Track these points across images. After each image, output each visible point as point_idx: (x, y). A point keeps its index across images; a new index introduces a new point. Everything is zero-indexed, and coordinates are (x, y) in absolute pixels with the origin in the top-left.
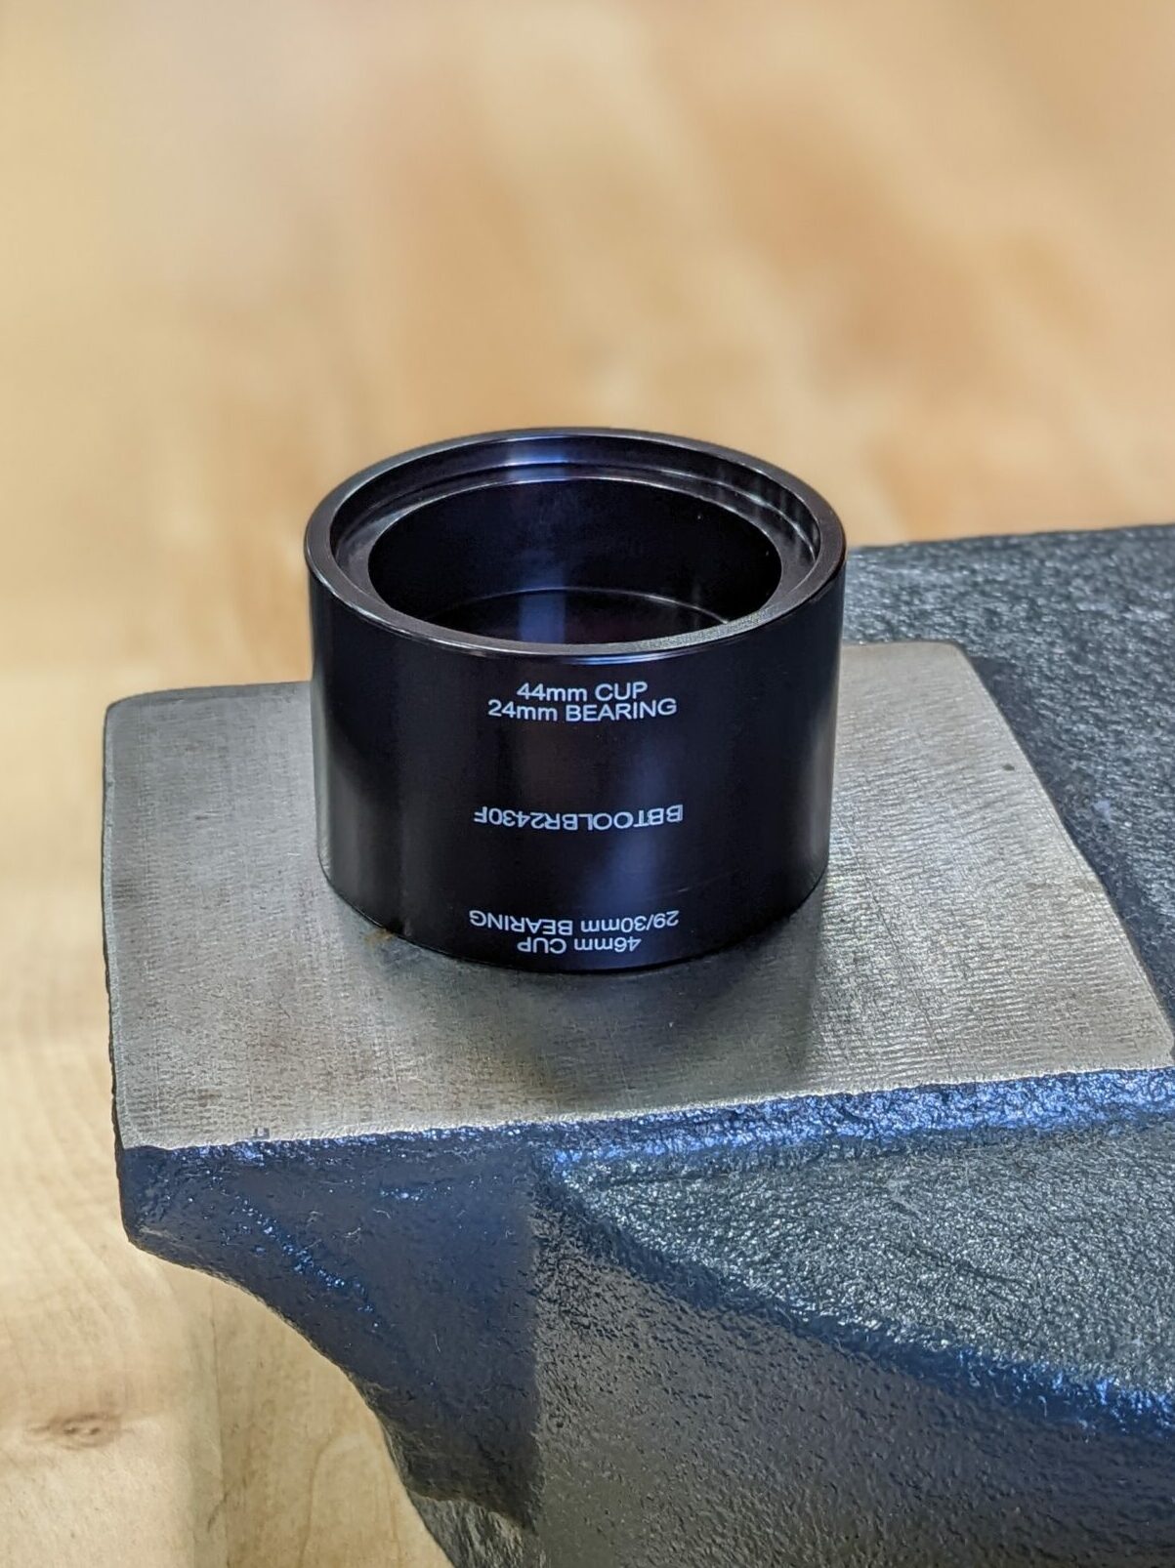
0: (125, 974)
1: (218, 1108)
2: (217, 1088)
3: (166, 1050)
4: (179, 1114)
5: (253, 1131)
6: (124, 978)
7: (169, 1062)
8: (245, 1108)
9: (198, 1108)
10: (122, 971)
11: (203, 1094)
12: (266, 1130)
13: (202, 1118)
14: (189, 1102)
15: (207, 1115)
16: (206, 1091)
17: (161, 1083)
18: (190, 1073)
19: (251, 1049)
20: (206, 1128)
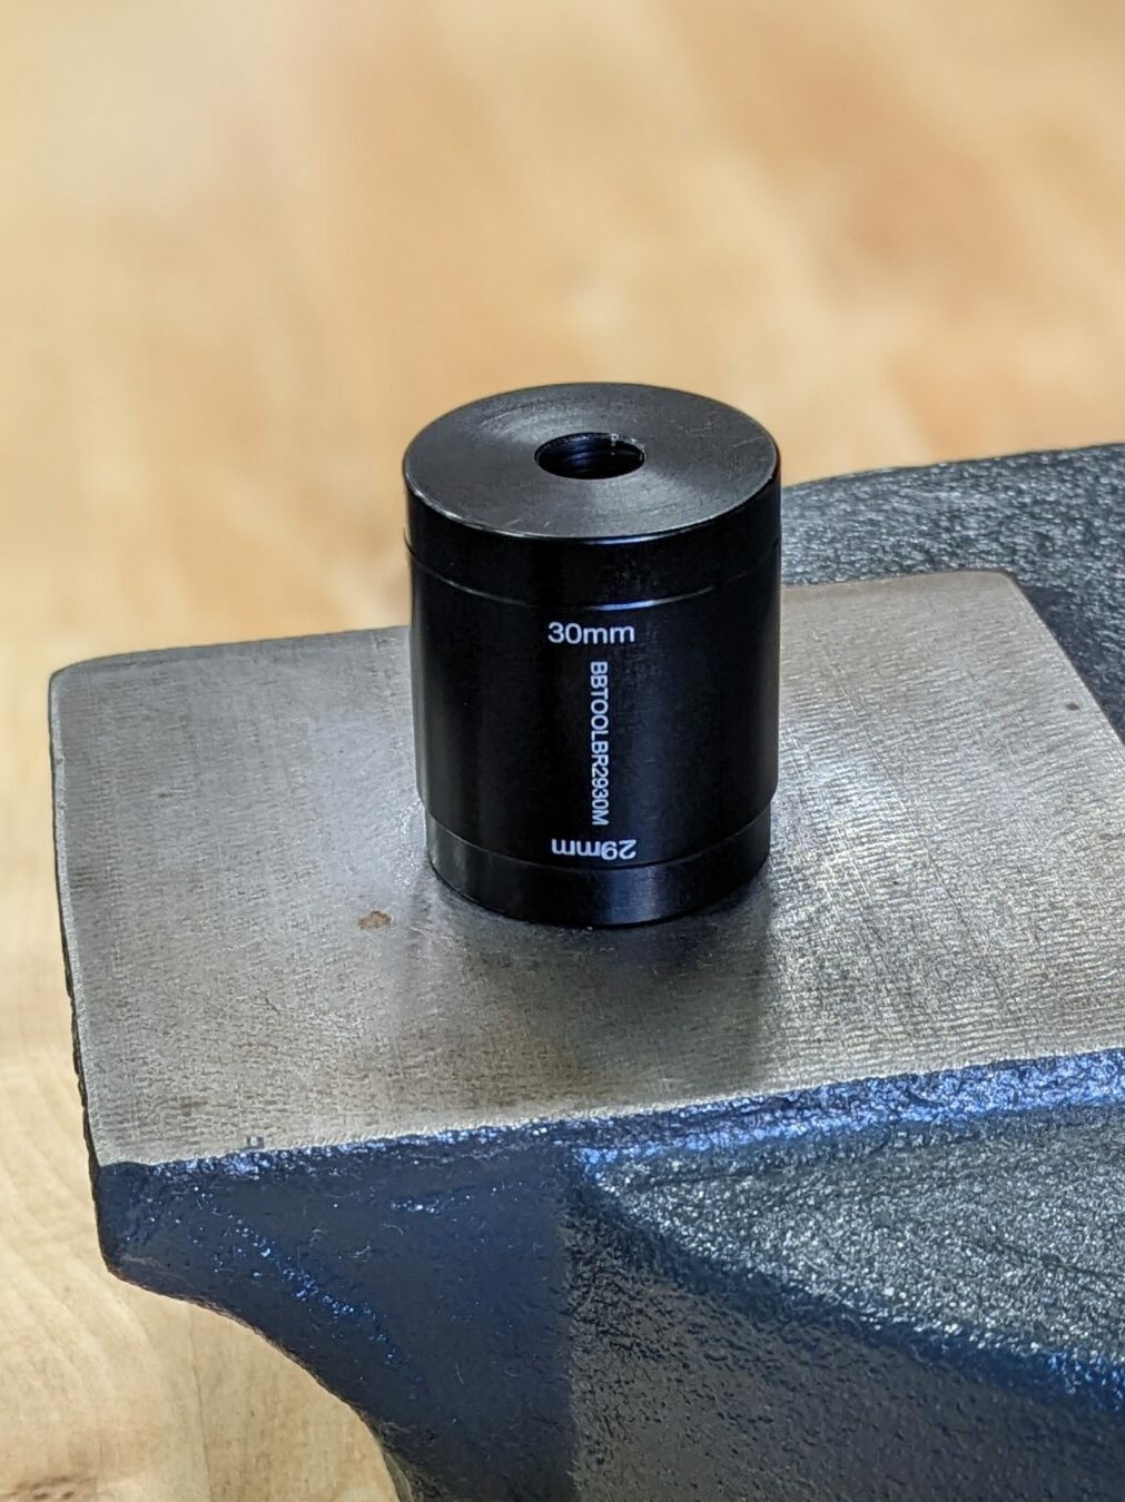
0: (89, 972)
1: (205, 1117)
2: (202, 1094)
3: (142, 1055)
4: (161, 1125)
5: (245, 1141)
6: (89, 976)
7: (145, 1068)
8: (235, 1116)
9: (181, 1118)
10: (85, 969)
11: (186, 1102)
12: (260, 1139)
13: (187, 1128)
14: (173, 1112)
15: (193, 1124)
16: (190, 1098)
17: (138, 1092)
18: (169, 1079)
19: (237, 1050)
20: (192, 1139)
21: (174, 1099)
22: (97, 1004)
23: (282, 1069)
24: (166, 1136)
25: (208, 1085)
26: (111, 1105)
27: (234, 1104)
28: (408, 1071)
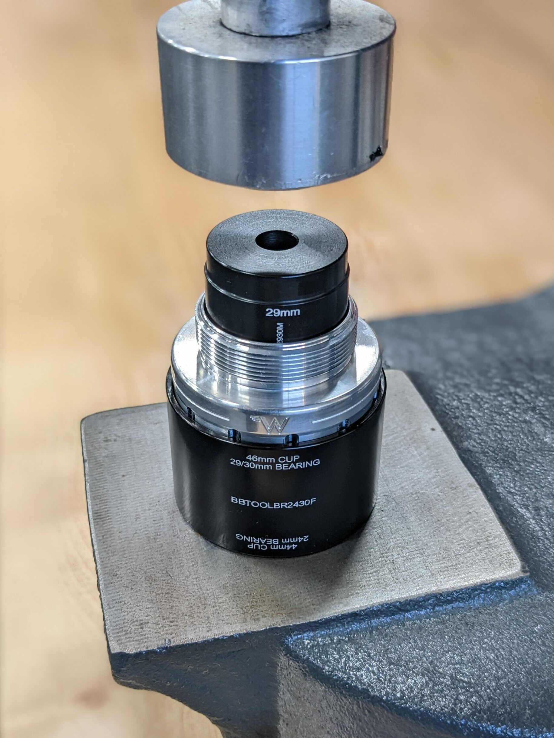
2: (147, 618)
4: (133, 634)
7: (125, 606)
8: (159, 628)
9: (140, 630)
11: (141, 622)
12: (169, 640)
13: (142, 635)
14: (137, 627)
15: (144, 633)
17: (124, 618)
18: (135, 611)
19: (158, 596)
20: (144, 641)
21: (137, 621)
22: (106, 575)
23: (174, 605)
24: (135, 639)
25: (149, 613)
26: (114, 624)
27: (159, 623)
28: (220, 605)
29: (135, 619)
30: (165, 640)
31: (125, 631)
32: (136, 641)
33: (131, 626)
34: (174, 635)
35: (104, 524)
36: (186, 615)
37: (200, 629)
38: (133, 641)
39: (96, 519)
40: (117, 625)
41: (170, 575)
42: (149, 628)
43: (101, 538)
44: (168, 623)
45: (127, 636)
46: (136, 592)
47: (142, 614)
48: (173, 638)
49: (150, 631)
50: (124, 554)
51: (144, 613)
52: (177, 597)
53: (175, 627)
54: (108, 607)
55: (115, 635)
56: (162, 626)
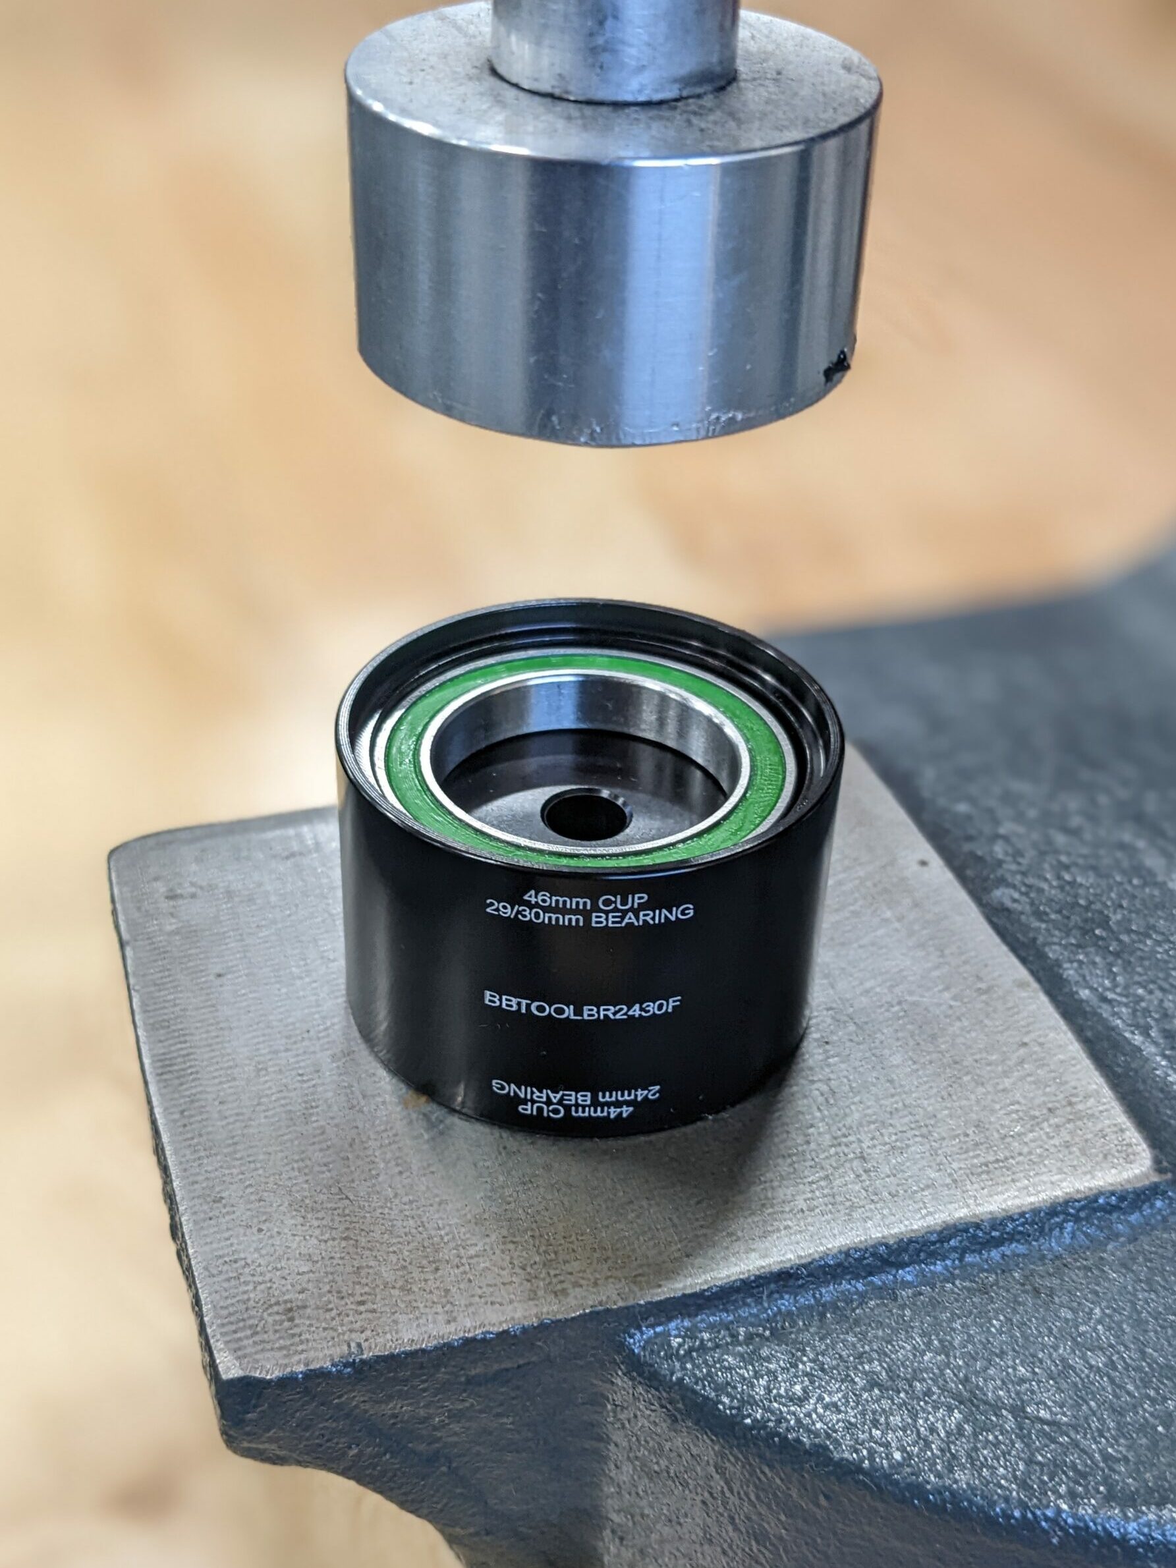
0: (184, 1166)
1: (308, 1322)
2: (301, 1297)
3: (242, 1255)
5: (345, 1348)
6: (185, 1170)
7: (247, 1270)
8: (333, 1319)
9: (286, 1324)
12: (359, 1345)
13: (293, 1335)
14: (277, 1318)
15: (296, 1331)
16: (291, 1301)
17: (246, 1297)
18: (270, 1281)
19: (323, 1246)
20: (300, 1348)
21: (277, 1303)
22: (196, 1201)
23: (364, 1265)
24: (277, 1345)
25: (304, 1285)
26: (225, 1312)
27: (330, 1306)
28: (472, 1261)
29: (273, 1301)
30: (349, 1346)
31: (251, 1327)
32: (281, 1348)
33: (265, 1315)
34: (368, 1333)
35: (181, 1084)
36: (394, 1287)
37: (430, 1318)
38: (272, 1349)
39: (162, 1074)
40: (230, 1314)
41: (347, 1198)
42: (309, 1318)
43: (177, 1116)
44: (353, 1307)
45: (257, 1338)
46: (271, 1237)
47: (290, 1287)
48: (366, 1340)
49: (311, 1325)
50: (235, 1152)
51: (293, 1286)
52: (369, 1245)
53: (370, 1315)
54: (207, 1273)
55: (228, 1338)
56: (339, 1315)
